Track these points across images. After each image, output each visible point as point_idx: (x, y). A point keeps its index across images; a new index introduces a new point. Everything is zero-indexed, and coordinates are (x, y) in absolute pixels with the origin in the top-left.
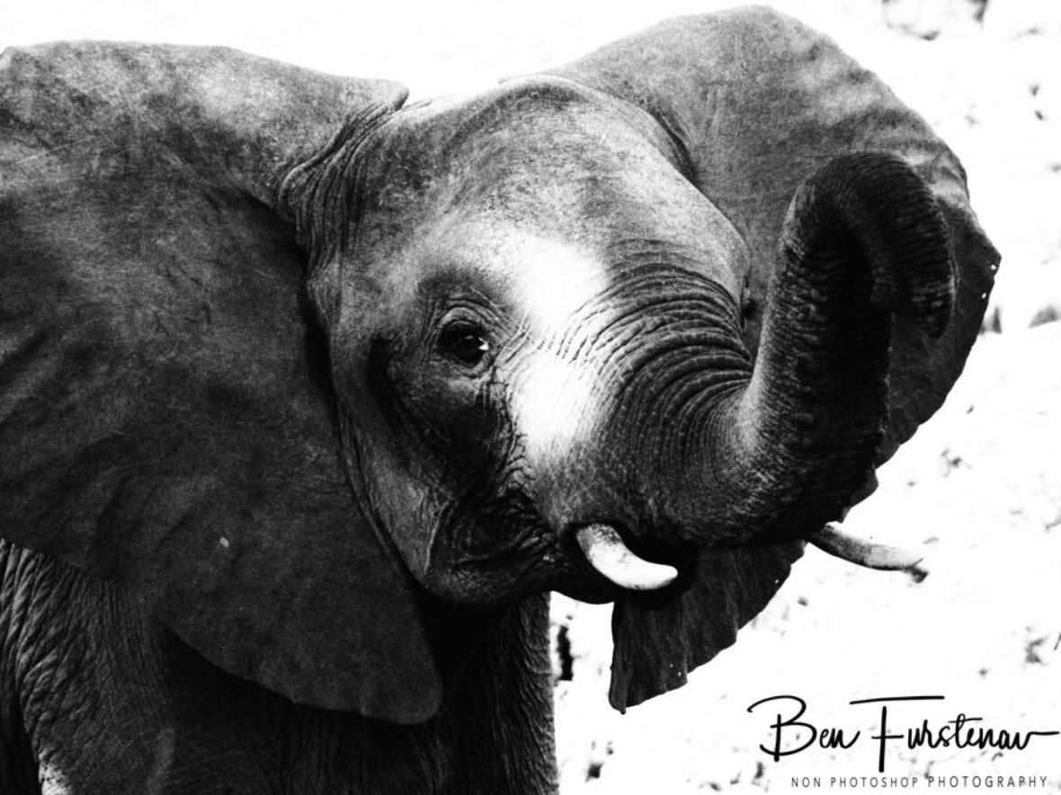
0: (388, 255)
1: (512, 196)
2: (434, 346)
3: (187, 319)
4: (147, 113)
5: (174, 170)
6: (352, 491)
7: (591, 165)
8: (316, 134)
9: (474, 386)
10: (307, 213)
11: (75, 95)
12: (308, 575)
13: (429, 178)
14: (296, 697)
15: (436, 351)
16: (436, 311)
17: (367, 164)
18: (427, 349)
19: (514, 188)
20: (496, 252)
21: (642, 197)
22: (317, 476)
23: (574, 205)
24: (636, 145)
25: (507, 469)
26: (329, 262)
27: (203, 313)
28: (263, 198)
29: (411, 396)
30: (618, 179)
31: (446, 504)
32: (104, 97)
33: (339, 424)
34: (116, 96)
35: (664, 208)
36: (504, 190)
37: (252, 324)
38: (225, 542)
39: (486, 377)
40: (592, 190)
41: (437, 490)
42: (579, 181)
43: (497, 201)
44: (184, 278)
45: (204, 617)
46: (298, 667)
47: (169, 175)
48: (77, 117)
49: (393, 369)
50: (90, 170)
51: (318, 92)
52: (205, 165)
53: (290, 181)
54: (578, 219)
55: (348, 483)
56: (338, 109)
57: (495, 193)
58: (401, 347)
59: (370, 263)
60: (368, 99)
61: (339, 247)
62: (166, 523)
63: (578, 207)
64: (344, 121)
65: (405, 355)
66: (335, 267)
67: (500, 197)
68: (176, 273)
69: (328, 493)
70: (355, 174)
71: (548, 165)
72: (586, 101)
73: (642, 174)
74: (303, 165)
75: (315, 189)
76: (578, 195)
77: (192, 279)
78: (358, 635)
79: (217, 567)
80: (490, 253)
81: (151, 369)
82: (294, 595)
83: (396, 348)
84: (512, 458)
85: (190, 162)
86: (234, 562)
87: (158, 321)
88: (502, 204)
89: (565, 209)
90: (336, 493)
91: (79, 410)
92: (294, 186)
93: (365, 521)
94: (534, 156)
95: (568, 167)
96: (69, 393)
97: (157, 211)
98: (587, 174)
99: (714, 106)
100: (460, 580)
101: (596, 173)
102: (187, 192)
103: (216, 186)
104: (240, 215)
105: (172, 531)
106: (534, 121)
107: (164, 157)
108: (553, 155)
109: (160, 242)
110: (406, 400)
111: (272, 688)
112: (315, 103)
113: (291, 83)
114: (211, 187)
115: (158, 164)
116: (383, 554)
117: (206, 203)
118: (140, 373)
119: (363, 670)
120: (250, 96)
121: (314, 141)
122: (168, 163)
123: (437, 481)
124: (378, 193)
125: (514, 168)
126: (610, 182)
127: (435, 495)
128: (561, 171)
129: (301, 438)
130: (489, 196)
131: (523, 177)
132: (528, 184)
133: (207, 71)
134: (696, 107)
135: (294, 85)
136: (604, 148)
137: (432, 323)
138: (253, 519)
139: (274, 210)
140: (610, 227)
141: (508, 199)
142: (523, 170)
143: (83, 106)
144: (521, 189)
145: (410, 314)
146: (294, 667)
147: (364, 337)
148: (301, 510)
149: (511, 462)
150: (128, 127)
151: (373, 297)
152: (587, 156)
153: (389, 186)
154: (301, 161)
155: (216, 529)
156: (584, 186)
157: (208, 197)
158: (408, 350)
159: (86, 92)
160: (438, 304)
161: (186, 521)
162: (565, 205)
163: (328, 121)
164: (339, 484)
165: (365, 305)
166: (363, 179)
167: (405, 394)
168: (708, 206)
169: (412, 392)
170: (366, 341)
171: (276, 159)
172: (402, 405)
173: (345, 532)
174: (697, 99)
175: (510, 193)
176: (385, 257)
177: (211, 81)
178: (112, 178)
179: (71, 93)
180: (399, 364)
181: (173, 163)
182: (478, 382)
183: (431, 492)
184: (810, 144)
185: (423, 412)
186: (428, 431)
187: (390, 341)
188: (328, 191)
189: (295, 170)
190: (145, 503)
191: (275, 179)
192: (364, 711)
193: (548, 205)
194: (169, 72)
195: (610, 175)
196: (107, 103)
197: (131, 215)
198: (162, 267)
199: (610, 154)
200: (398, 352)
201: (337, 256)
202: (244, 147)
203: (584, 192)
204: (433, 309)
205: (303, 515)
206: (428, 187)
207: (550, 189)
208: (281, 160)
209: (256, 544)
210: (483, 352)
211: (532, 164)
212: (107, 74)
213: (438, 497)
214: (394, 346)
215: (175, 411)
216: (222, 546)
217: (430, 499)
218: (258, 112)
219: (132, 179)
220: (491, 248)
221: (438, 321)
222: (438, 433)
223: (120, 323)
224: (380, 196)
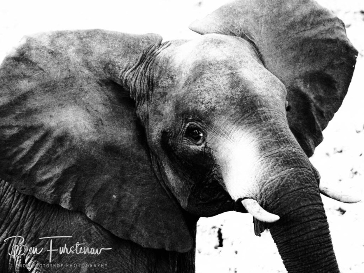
0: (164, 103)
1: (206, 82)
2: (184, 135)
3: (95, 124)
4: (75, 56)
5: (86, 75)
6: (157, 178)
7: (231, 68)
8: (133, 58)
9: (199, 148)
10: (134, 88)
11: (49, 51)
12: (143, 206)
13: (176, 75)
14: (144, 245)
15: (184, 136)
16: (184, 124)
17: (153, 71)
18: (182, 136)
19: (206, 79)
20: (203, 104)
21: (249, 78)
22: (144, 174)
23: (227, 84)
24: (244, 57)
25: (212, 174)
26: (143, 104)
27: (100, 122)
28: (118, 83)
29: (177, 151)
30: (241, 72)
31: (193, 185)
32: (60, 51)
33: (150, 157)
34: (64, 51)
35: (257, 82)
36: (202, 80)
37: (117, 124)
38: (114, 196)
39: (203, 145)
40: (232, 77)
41: (189, 181)
42: (228, 75)
43: (201, 85)
44: (92, 110)
45: (110, 220)
46: (143, 236)
47: (85, 76)
48: (52, 59)
49: (170, 142)
50: (57, 77)
51: (132, 43)
52: (96, 72)
53: (127, 76)
54: (229, 90)
55: (155, 176)
56: (140, 49)
57: (199, 81)
58: (172, 134)
59: (158, 105)
60: (149, 43)
61: (146, 99)
62: (94, 191)
63: (229, 85)
64: (142, 53)
65: (174, 137)
66: (145, 105)
67: (201, 83)
68: (90, 109)
69: (148, 179)
70: (150, 75)
71: (216, 70)
72: (225, 42)
73: (248, 68)
74: (130, 70)
75: (136, 80)
76: (228, 80)
77: (95, 110)
78: (163, 224)
79: (112, 204)
80: (200, 104)
81: (84, 142)
82: (140, 212)
83: (171, 135)
84: (213, 171)
85: (91, 71)
86: (118, 203)
87: (85, 125)
88: (202, 85)
89: (224, 86)
90: (151, 179)
91: (61, 157)
92: (128, 78)
93: (162, 188)
94: (211, 67)
95: (223, 70)
96: (57, 152)
97: (81, 89)
98: (230, 71)
99: (261, 26)
100: (198, 208)
101: (232, 71)
102: (91, 82)
103: (100, 79)
104: (110, 88)
105: (96, 194)
106: (209, 53)
107: (82, 70)
108: (218, 65)
109: (83, 99)
110: (176, 152)
111: (135, 242)
112: (132, 47)
113: (123, 40)
114: (99, 80)
115: (80, 73)
116: (169, 198)
117: (98, 85)
118: (80, 144)
119: (165, 235)
120: (110, 47)
121: (133, 61)
122: (84, 72)
123: (189, 178)
124: (158, 81)
125: (205, 72)
126: (238, 74)
127: (188, 183)
128: (221, 72)
129: (137, 162)
130: (198, 83)
131: (208, 75)
132: (210, 77)
133: (94, 39)
134: (256, 28)
135: (124, 41)
136: (234, 61)
137: (182, 128)
138: (123, 188)
139: (122, 87)
140: (240, 92)
141: (204, 83)
142: (208, 72)
143: (53, 55)
144: (208, 80)
145: (174, 124)
146: (142, 236)
147: (159, 131)
148: (140, 185)
149: (213, 172)
150: (69, 61)
151: (160, 117)
152: (229, 64)
153: (162, 79)
154: (129, 69)
155: (111, 193)
156: (229, 76)
157: (98, 83)
158: (175, 136)
159: (53, 50)
160: (184, 121)
161: (101, 190)
162: (224, 85)
163: (137, 53)
164: (152, 176)
165: (158, 119)
166: (153, 77)
167: (176, 150)
168: (271, 75)
169: (178, 150)
170: (160, 132)
171: (121, 68)
172: (175, 154)
173: (155, 191)
174: (256, 25)
175: (204, 81)
176: (163, 103)
177: (96, 43)
178: (65, 79)
179: (48, 51)
180: (172, 140)
181: (86, 72)
182: (201, 147)
183: (186, 182)
184: (293, 29)
185: (182, 156)
186: (184, 162)
187: (168, 132)
188: (141, 81)
189: (127, 72)
190: (86, 185)
191: (121, 76)
192: (167, 249)
193: (218, 85)
194: (81, 41)
195: (238, 71)
196: (61, 53)
197: (73, 90)
198: (84, 107)
199: (236, 63)
200: (171, 136)
201: (146, 102)
202: (110, 65)
203: (230, 78)
204: (183, 123)
205: (140, 187)
206: (175, 79)
207: (218, 79)
208: (122, 69)
209: (124, 196)
210: (201, 136)
211: (211, 70)
212: (60, 43)
213: (189, 183)
214: (170, 134)
215: (94, 155)
216: (114, 198)
217: (187, 184)
218: (113, 53)
219: (72, 78)
220: (201, 102)
221: (184, 127)
222: (188, 163)
223: (72, 128)
224: (159, 83)
